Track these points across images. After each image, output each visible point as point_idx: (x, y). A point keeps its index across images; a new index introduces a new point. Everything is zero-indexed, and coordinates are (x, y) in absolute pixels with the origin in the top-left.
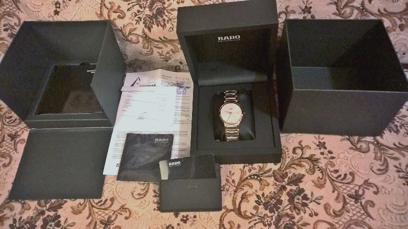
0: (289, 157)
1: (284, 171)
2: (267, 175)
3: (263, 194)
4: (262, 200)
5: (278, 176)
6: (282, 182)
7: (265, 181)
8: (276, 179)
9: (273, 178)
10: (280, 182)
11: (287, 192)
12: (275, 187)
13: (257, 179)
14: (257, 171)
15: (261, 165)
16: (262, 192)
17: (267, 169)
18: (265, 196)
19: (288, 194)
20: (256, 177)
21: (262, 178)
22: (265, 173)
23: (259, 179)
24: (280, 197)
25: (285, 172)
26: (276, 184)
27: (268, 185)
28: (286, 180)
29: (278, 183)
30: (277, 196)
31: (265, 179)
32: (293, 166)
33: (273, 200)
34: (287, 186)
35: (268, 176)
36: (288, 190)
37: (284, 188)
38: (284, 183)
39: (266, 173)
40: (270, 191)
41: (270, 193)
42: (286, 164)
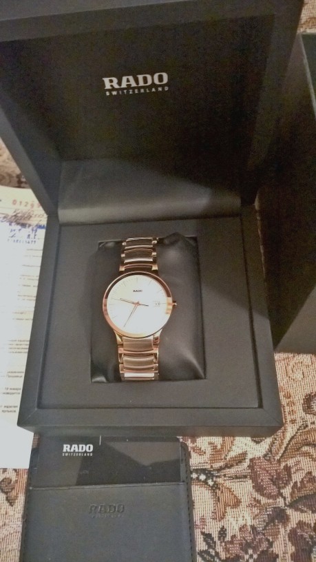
0: (293, 421)
1: (279, 461)
2: (232, 471)
3: (223, 532)
4: (219, 549)
5: (265, 479)
6: (274, 497)
7: (229, 490)
8: (259, 488)
9: (248, 485)
10: (269, 496)
11: (288, 529)
12: (256, 511)
13: (205, 482)
14: (206, 457)
15: (218, 440)
16: (220, 525)
17: (232, 454)
18: (228, 538)
19: (293, 536)
20: (203, 477)
21: (220, 480)
22: (228, 466)
23: (210, 483)
24: (271, 544)
25: (283, 465)
26: (259, 502)
27: (237, 503)
28: (287, 491)
29: (264, 500)
30: (260, 541)
31: (228, 484)
32: (305, 449)
33: (250, 551)
34: (289, 511)
35: (237, 477)
36: (293, 524)
37: (279, 516)
38: (280, 502)
39: (232, 466)
40: (241, 522)
41: (242, 529)
42: (286, 441)
